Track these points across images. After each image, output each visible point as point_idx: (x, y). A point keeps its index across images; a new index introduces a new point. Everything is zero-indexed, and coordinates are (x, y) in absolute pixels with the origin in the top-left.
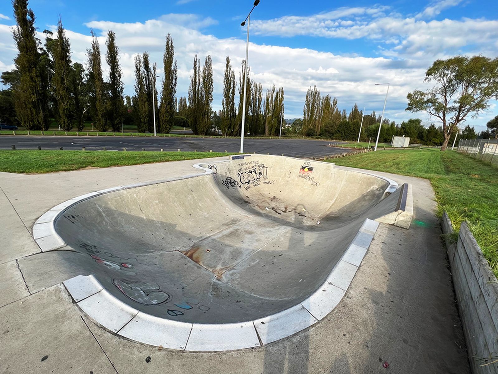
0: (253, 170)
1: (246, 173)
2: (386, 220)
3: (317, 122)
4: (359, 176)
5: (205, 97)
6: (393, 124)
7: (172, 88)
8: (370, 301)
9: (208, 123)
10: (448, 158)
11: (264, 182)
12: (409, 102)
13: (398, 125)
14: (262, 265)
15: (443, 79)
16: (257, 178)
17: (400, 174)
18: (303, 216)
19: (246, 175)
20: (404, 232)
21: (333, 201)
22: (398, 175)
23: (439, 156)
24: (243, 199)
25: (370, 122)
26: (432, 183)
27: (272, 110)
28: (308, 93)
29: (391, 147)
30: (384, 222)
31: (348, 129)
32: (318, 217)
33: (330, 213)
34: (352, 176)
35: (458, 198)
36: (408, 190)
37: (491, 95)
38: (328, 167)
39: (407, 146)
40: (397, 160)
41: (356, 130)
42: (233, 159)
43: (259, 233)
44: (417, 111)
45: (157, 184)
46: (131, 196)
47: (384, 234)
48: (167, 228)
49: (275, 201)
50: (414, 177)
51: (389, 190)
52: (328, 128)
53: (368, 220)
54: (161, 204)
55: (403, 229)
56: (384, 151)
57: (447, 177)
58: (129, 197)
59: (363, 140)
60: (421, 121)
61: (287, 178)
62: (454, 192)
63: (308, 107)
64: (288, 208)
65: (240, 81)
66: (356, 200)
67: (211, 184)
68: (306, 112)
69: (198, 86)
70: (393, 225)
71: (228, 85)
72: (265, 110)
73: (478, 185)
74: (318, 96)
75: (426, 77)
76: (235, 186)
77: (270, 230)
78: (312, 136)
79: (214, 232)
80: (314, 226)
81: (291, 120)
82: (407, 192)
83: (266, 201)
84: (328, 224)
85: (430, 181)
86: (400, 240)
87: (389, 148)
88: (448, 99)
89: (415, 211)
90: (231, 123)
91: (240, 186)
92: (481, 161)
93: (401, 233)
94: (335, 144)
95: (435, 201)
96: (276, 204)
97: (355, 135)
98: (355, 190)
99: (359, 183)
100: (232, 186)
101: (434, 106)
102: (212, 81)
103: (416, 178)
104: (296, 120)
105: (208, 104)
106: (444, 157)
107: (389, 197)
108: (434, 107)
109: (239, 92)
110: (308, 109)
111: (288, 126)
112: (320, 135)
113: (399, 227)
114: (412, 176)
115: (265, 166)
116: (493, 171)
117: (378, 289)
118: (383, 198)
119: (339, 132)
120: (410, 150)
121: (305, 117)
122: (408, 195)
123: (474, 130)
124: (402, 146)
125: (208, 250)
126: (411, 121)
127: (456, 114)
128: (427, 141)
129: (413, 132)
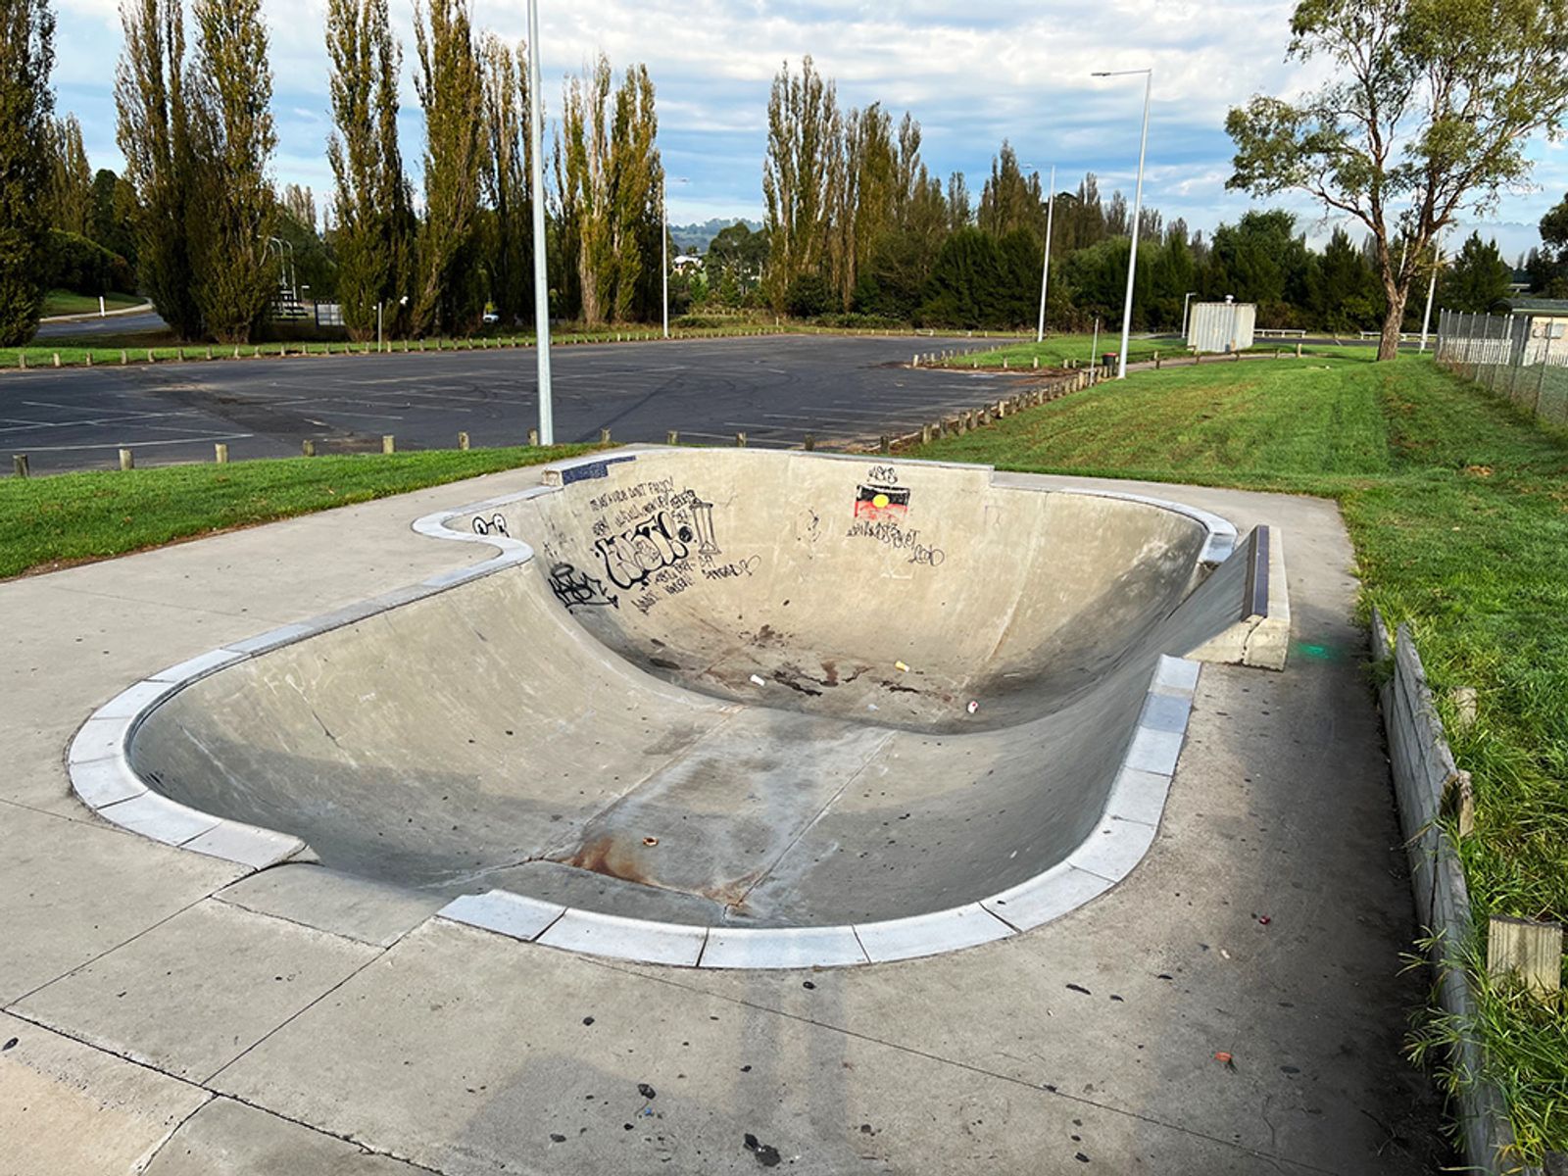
0: (652, 524)
1: (624, 536)
2: (1217, 651)
3: (836, 241)
4: (1094, 509)
5: (230, 126)
6: (1178, 232)
7: (27, 80)
8: (1216, 836)
9: (259, 270)
10: (1400, 398)
11: (707, 569)
12: (1239, 153)
13: (1199, 234)
14: (859, 854)
15: (1358, 49)
16: (676, 557)
17: (1237, 488)
18: (906, 690)
19: (627, 548)
20: (1272, 679)
21: (1007, 620)
22: (1233, 492)
23: (1371, 389)
24: (644, 654)
25: (1077, 230)
26: (1345, 510)
27: (605, 189)
28: (775, 95)
29: (1182, 350)
30: (1212, 659)
31: (983, 273)
32: (964, 685)
33: (1004, 667)
34: (1066, 512)
35: (1419, 560)
36: (1270, 550)
37: (1530, 119)
38: (970, 480)
39: (1249, 344)
40: (1219, 420)
41: (1025, 275)
42: (566, 482)
43: (797, 763)
44: (1270, 190)
45: (352, 623)
46: (277, 683)
47: (1220, 694)
48: (448, 792)
49: (773, 647)
50: (1285, 495)
51: (1209, 553)
52: (891, 269)
53: (1166, 660)
54: (390, 704)
55: (1268, 672)
56: (1158, 375)
57: (1393, 481)
58: (271, 685)
59: (1059, 323)
60: (1293, 219)
61: (803, 544)
62: (1411, 540)
63: (783, 167)
64: (836, 669)
65: (421, 37)
66: (1092, 605)
67: (543, 602)
68: (777, 194)
69: (175, 63)
70: (1240, 663)
71: (352, 57)
72: (565, 186)
73: (1483, 506)
74: (827, 108)
75: (1292, 37)
76: (594, 599)
77: (829, 746)
78: (817, 312)
79: (632, 783)
80: (960, 720)
81: (693, 229)
82: (1266, 555)
83: (738, 649)
84: (1008, 706)
85: (1340, 504)
86: (1265, 702)
87: (1176, 361)
88: (1384, 136)
89: (1296, 617)
90: (394, 266)
91: (615, 598)
92: (1506, 404)
93: (1264, 684)
94: (938, 357)
95: (1356, 576)
96: (783, 658)
97: (1020, 299)
98: (1085, 567)
99: (1095, 538)
100: (581, 600)
101: (1334, 165)
102: (260, 36)
103: (1293, 497)
104: (725, 233)
105: (248, 165)
106: (1386, 390)
107: (1212, 579)
108: (1335, 172)
109: (417, 96)
110: (784, 175)
111: (689, 265)
112: (855, 308)
113: (1255, 667)
114: (1280, 491)
115: (700, 497)
116: (1536, 447)
117: (1227, 813)
118: (1191, 585)
119: (947, 286)
120: (1262, 360)
121: (774, 219)
122: (1271, 567)
123: (1497, 253)
124: (1228, 347)
125: (651, 840)
126: (1251, 223)
127: (1419, 198)
128: (1325, 312)
129: (1267, 273)
